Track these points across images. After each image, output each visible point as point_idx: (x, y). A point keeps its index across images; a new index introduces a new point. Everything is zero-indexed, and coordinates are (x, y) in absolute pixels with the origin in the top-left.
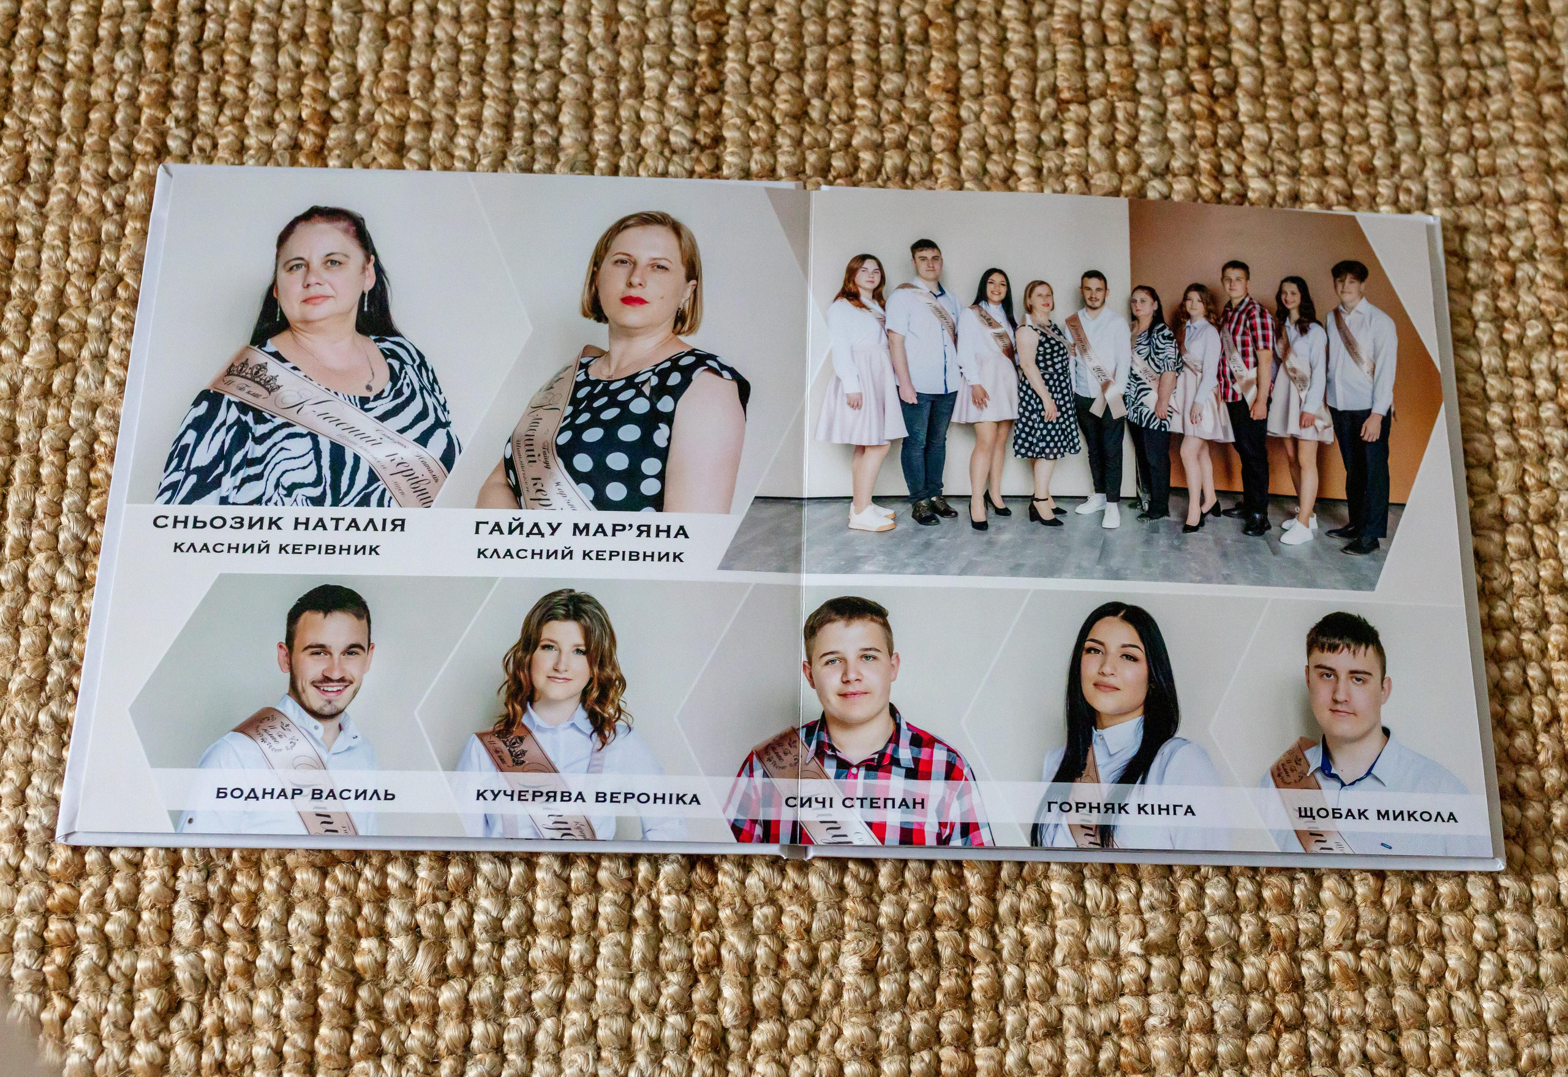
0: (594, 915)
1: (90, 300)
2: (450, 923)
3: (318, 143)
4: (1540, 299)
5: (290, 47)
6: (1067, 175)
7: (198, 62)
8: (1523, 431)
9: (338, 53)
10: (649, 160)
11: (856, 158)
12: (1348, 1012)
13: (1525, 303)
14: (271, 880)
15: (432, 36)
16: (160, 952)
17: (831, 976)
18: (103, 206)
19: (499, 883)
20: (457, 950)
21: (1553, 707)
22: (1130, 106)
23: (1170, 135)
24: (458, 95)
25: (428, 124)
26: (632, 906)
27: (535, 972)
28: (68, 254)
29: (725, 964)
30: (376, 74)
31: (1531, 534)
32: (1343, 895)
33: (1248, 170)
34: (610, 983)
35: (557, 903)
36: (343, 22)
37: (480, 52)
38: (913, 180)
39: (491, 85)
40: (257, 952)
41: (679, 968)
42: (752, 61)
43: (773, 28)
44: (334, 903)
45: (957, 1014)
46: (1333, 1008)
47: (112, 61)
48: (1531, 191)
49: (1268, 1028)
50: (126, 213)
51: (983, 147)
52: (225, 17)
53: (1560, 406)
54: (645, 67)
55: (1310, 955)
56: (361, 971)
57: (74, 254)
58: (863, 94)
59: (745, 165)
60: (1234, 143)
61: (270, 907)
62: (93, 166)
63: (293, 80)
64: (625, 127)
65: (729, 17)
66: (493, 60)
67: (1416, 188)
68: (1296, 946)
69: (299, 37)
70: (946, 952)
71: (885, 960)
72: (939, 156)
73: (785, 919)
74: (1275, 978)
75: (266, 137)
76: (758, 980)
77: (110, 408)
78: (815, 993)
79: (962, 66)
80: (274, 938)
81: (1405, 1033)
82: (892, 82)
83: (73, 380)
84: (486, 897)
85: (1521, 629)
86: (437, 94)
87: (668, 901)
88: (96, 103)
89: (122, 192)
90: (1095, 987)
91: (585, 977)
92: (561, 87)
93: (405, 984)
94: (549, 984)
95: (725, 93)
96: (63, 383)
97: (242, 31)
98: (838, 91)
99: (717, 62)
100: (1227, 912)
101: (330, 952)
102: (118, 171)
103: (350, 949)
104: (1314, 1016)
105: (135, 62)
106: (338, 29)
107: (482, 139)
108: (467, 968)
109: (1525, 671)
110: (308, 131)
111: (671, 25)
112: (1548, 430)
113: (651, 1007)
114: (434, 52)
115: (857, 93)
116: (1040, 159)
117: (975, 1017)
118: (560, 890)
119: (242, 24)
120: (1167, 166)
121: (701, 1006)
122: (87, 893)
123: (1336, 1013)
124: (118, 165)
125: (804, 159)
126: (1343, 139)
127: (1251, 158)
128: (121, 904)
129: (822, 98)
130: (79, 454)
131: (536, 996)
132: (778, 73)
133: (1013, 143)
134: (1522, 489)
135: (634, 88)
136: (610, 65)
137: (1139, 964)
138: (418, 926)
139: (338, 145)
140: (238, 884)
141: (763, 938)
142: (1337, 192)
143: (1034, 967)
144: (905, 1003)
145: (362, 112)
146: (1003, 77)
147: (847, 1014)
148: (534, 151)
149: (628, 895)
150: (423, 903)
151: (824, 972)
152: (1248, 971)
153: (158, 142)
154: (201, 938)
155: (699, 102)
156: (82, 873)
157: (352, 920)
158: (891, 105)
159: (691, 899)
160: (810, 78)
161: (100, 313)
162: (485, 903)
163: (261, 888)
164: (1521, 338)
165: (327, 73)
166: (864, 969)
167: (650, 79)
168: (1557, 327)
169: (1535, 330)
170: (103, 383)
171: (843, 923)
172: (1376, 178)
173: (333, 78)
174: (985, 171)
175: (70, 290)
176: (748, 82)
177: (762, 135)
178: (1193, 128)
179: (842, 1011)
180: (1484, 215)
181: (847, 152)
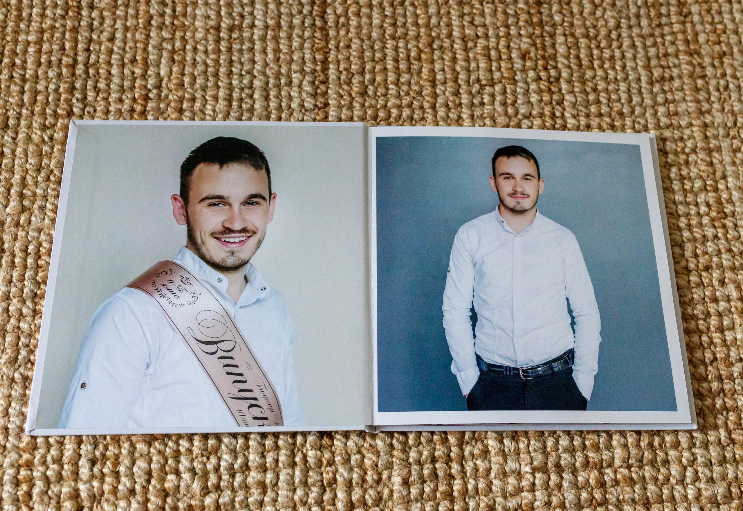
0: (277, 461)
1: (37, 182)
2: (209, 466)
3: (143, 108)
4: (700, 170)
5: (129, 66)
6: (485, 118)
7: (87, 73)
8: (695, 229)
9: (151, 68)
10: (295, 114)
11: (390, 112)
12: (627, 497)
13: (693, 172)
14: (125, 448)
15: (195, 60)
16: (73, 484)
17: (388, 487)
18: (43, 139)
19: (232, 447)
20: (213, 479)
21: (714, 354)
22: (513, 87)
23: (531, 100)
24: (207, 86)
25: (193, 100)
26: (294, 456)
27: (250, 489)
28: (27, 161)
29: (338, 482)
30: (169, 77)
31: (700, 276)
32: (622, 442)
33: (567, 115)
34: (285, 492)
35: (259, 456)
36: (154, 54)
37: (217, 67)
38: (416, 121)
39: (222, 81)
40: (119, 482)
41: (317, 485)
42: (341, 69)
43: (350, 54)
44: (155, 458)
45: (447, 503)
46: (619, 495)
47: (47, 73)
48: (694, 122)
49: (590, 505)
50: (54, 142)
51: (447, 106)
52: (99, 52)
53: (711, 218)
54: (292, 73)
55: (608, 471)
56: (168, 490)
57: (30, 161)
58: (392, 83)
59: (339, 116)
60: (560, 103)
61: (125, 461)
62: (39, 120)
63: (131, 81)
64: (284, 100)
65: (330, 50)
66: (223, 70)
67: (642, 121)
68: (602, 467)
69: (133, 61)
70: (441, 474)
71: (413, 478)
72: (427, 110)
73: (366, 461)
74: (592, 482)
75: (119, 106)
76: (354, 489)
77: (47, 231)
78: (381, 495)
79: (436, 70)
80: (127, 476)
81: (653, 506)
82: (405, 77)
83: (30, 218)
84: (226, 454)
85: (698, 319)
86: (198, 86)
87: (311, 453)
88: (40, 92)
89: (52, 132)
90: (510, 488)
91: (273, 490)
92: (254, 82)
93: (189, 495)
94: (256, 494)
95: (329, 84)
96: (25, 220)
97: (107, 58)
98: (380, 82)
99: (325, 70)
100: (570, 452)
101: (153, 482)
102: (50, 123)
103: (162, 480)
104: (611, 499)
105: (57, 73)
106: (151, 57)
107: (218, 106)
108: (218, 488)
109: (700, 338)
110: (138, 103)
111: (304, 54)
112: (706, 228)
113: (304, 503)
114: (196, 67)
115: (389, 83)
116: (473, 111)
117: (455, 504)
118: (260, 450)
119: (107, 56)
120: (530, 114)
121: (327, 502)
122: (38, 457)
123: (621, 497)
124: (50, 120)
125: (366, 113)
126: (609, 100)
127: (568, 109)
128: (54, 462)
129: (374, 85)
130: (33, 252)
131: (251, 500)
132: (353, 74)
133: (460, 104)
134: (696, 256)
135: (288, 82)
136: (276, 72)
137: (530, 477)
138: (194, 468)
139: (152, 109)
140: (110, 451)
141: (356, 469)
142: (607, 124)
143: (482, 480)
144: (422, 498)
145: (163, 94)
146: (455, 75)
147: (395, 504)
148: (242, 111)
149: (292, 451)
150: (196, 458)
151: (385, 485)
152: (580, 479)
153: (69, 109)
154: (92, 477)
155: (317, 88)
156: (35, 448)
157: (163, 466)
158: (405, 88)
159: (322, 452)
160: (368, 76)
161: (42, 188)
162: (226, 457)
163: (120, 453)
164: (692, 187)
165: (147, 77)
166: (403, 483)
167: (295, 78)
168: (708, 183)
169: (698, 184)
170: (44, 219)
171: (393, 462)
172: (624, 117)
173: (149, 79)
174: (448, 117)
175: (28, 177)
176: (339, 78)
177: (347, 102)
178: (541, 96)
179: (393, 503)
180: (673, 133)
181: (385, 109)
